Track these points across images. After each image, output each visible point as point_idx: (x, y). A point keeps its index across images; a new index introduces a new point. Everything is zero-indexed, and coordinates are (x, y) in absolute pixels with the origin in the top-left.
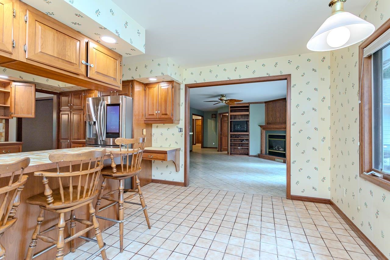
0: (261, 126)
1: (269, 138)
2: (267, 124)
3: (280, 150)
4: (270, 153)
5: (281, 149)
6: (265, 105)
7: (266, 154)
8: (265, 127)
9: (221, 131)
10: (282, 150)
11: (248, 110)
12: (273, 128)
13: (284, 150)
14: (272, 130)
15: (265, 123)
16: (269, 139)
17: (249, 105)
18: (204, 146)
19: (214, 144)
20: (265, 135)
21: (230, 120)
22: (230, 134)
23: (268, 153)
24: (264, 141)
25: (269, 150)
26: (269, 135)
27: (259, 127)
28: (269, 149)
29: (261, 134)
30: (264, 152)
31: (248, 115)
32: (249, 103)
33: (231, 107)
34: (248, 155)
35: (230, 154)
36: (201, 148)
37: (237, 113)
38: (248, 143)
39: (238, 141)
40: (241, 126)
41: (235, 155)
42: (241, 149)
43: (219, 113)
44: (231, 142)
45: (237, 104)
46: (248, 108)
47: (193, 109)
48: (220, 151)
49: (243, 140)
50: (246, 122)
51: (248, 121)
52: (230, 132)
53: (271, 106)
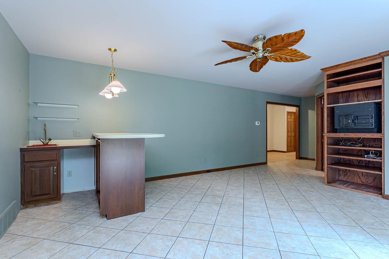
17: (383, 59)
21: (326, 106)
22: (327, 138)
31: (378, 88)
32: (382, 55)
33: (330, 76)
34: (381, 194)
35: (328, 183)
36: (295, 158)
37: (347, 88)
38: (380, 161)
39: (355, 153)
40: (358, 118)
41: (341, 186)
42: (364, 174)
43: (317, 96)
44: (330, 155)
45: (345, 66)
46: (381, 68)
47: (268, 94)
48: (319, 170)
49: (367, 153)
50: (373, 106)
51: (381, 102)
52: (327, 132)
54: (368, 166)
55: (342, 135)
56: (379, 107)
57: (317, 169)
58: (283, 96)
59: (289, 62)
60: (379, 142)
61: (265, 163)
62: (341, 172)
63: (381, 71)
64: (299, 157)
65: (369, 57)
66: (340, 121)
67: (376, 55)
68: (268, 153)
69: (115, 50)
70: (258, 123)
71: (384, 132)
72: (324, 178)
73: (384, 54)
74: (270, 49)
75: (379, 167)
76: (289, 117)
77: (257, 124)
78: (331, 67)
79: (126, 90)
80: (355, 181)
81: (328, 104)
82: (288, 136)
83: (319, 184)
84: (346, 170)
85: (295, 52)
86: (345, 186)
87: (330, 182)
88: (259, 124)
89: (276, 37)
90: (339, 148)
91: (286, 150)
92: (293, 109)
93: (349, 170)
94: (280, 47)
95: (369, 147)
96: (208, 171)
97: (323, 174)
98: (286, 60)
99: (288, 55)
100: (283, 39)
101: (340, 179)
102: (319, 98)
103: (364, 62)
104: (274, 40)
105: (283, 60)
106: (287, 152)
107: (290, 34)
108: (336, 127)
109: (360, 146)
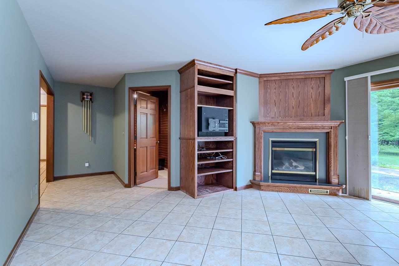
1: (273, 146)
4: (276, 178)
5: (300, 166)
16: (276, 149)
20: (263, 141)
23: (270, 176)
25: (274, 172)
26: (274, 142)
28: (272, 169)
34: (233, 189)
36: (46, 181)
44: (200, 162)
48: (133, 187)
50: (227, 112)
51: (233, 110)
52: (198, 136)
53: (274, 84)
56: (231, 114)
57: (129, 186)
63: (233, 84)
71: (236, 135)
81: (197, 104)
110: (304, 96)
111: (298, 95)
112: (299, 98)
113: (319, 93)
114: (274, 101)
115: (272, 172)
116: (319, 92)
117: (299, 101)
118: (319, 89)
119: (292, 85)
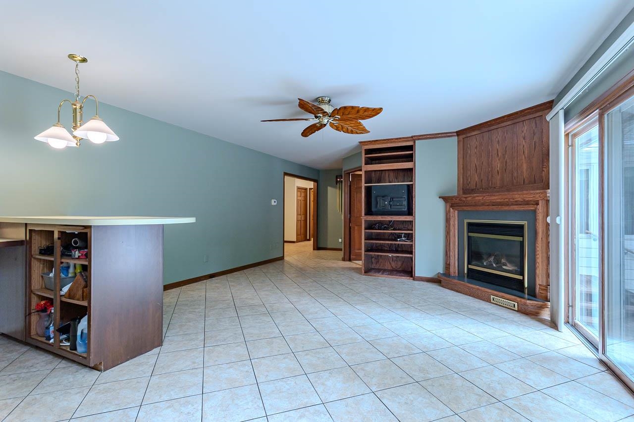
0: (445, 199)
1: (469, 231)
2: (464, 193)
3: (504, 267)
4: (474, 276)
5: (508, 265)
6: (458, 142)
7: (460, 276)
8: (457, 201)
9: (350, 213)
10: (509, 267)
11: (410, 158)
12: (483, 204)
13: (516, 268)
14: (480, 208)
15: (458, 191)
16: (471, 234)
17: (415, 142)
18: (321, 246)
19: (340, 240)
20: (456, 223)
21: (363, 185)
22: (365, 221)
23: (466, 272)
24: (455, 240)
25: (470, 267)
26: (470, 225)
27: (441, 199)
28: (469, 263)
29: (447, 221)
30: (454, 269)
31: (411, 171)
32: (414, 138)
33: (368, 151)
34: (412, 276)
35: (365, 273)
36: (312, 249)
37: (384, 166)
38: (411, 243)
39: (387, 237)
40: (394, 199)
41: (377, 274)
42: (394, 259)
43: (345, 171)
44: (367, 241)
45: (383, 143)
46: (412, 150)
47: (286, 162)
48: (347, 261)
49: (399, 236)
50: (406, 188)
51: (412, 185)
52: (365, 215)
53: (475, 140)
54: (397, 250)
55: (379, 218)
56: (410, 190)
57: (344, 260)
58: (302, 167)
59: (349, 133)
60: (410, 225)
61: (282, 258)
62: (373, 259)
63: (413, 153)
64: (317, 247)
65: (403, 138)
66: (377, 202)
67: (410, 137)
68: (285, 244)
69: (84, 60)
70: (275, 202)
71: (415, 215)
72: (361, 269)
73: (416, 138)
74: (339, 117)
75: (410, 250)
76: (299, 194)
77: (273, 203)
78: (369, 141)
79: (118, 139)
80: (386, 268)
81: (365, 183)
82: (297, 220)
83: (356, 276)
84: (378, 255)
85: (358, 124)
86: (380, 273)
87: (368, 271)
88: (276, 204)
89: (353, 108)
90: (372, 233)
91: (295, 240)
92: (310, 185)
93: (381, 256)
94: (351, 118)
95: (399, 230)
96: (211, 276)
97: (359, 264)
98: (347, 131)
99: (351, 126)
100: (358, 111)
101: (373, 267)
102: (347, 173)
103: (400, 142)
104: (349, 110)
105: (344, 130)
106: (298, 241)
107: (368, 108)
108: (373, 209)
109: (391, 230)
110: (512, 153)
111: (504, 153)
112: (506, 156)
113: (535, 144)
114: (474, 166)
115: (468, 266)
116: (535, 142)
117: (506, 162)
118: (535, 137)
119: (497, 137)
